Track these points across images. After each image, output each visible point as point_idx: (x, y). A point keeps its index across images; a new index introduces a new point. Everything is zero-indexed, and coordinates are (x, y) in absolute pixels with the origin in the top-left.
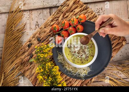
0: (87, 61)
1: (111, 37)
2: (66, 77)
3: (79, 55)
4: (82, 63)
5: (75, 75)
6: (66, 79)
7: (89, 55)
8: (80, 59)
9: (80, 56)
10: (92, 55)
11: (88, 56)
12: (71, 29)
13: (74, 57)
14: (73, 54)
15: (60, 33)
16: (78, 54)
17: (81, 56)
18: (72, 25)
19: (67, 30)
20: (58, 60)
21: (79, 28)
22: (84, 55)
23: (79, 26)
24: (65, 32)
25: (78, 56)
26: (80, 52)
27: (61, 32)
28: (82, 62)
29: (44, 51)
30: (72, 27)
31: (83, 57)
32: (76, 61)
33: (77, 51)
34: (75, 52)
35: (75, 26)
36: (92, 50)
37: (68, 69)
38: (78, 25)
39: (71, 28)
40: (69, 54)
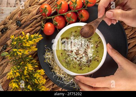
0: (89, 67)
1: (128, 34)
2: (53, 85)
3: (78, 57)
4: (81, 69)
5: (68, 85)
6: (53, 87)
7: (92, 58)
8: (78, 62)
9: (78, 59)
10: (96, 59)
11: (90, 60)
12: (70, 15)
13: (70, 59)
14: (69, 55)
15: (52, 19)
16: (77, 55)
17: (81, 58)
18: (73, 10)
19: (63, 16)
20: (45, 59)
21: (82, 15)
22: (84, 58)
23: (83, 11)
24: (60, 19)
25: (76, 59)
26: (80, 52)
27: (54, 18)
28: (80, 67)
29: (24, 45)
30: (72, 12)
31: (83, 60)
32: (72, 64)
33: (76, 51)
34: (72, 51)
35: (76, 11)
36: (97, 52)
37: (58, 74)
38: (81, 10)
39: (70, 13)
40: (62, 54)
